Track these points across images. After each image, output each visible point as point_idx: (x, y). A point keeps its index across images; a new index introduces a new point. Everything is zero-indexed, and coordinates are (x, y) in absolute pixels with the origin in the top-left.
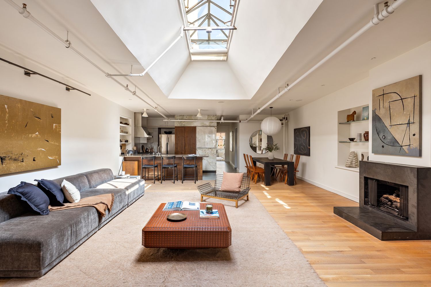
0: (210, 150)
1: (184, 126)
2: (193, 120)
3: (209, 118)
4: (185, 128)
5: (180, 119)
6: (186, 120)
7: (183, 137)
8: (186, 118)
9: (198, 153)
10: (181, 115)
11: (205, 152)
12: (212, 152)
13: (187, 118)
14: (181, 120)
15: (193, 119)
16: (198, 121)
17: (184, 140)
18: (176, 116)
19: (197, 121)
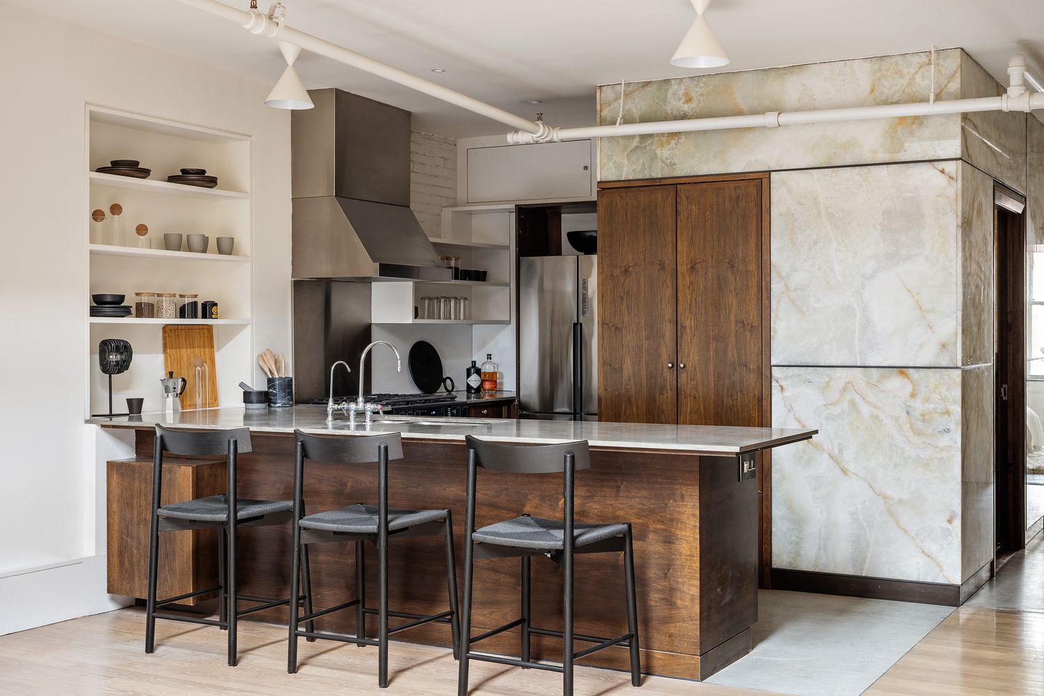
0: (896, 383)
1: (667, 173)
2: (739, 113)
3: (890, 86)
4: (673, 187)
5: (636, 114)
6: (684, 117)
7: (662, 267)
8: (686, 108)
9: (790, 410)
10: (647, 84)
11: (853, 403)
12: (918, 405)
13: (689, 100)
14: (644, 120)
15: (743, 105)
16: (784, 118)
17: (668, 292)
18: (607, 94)
19: (770, 119)
